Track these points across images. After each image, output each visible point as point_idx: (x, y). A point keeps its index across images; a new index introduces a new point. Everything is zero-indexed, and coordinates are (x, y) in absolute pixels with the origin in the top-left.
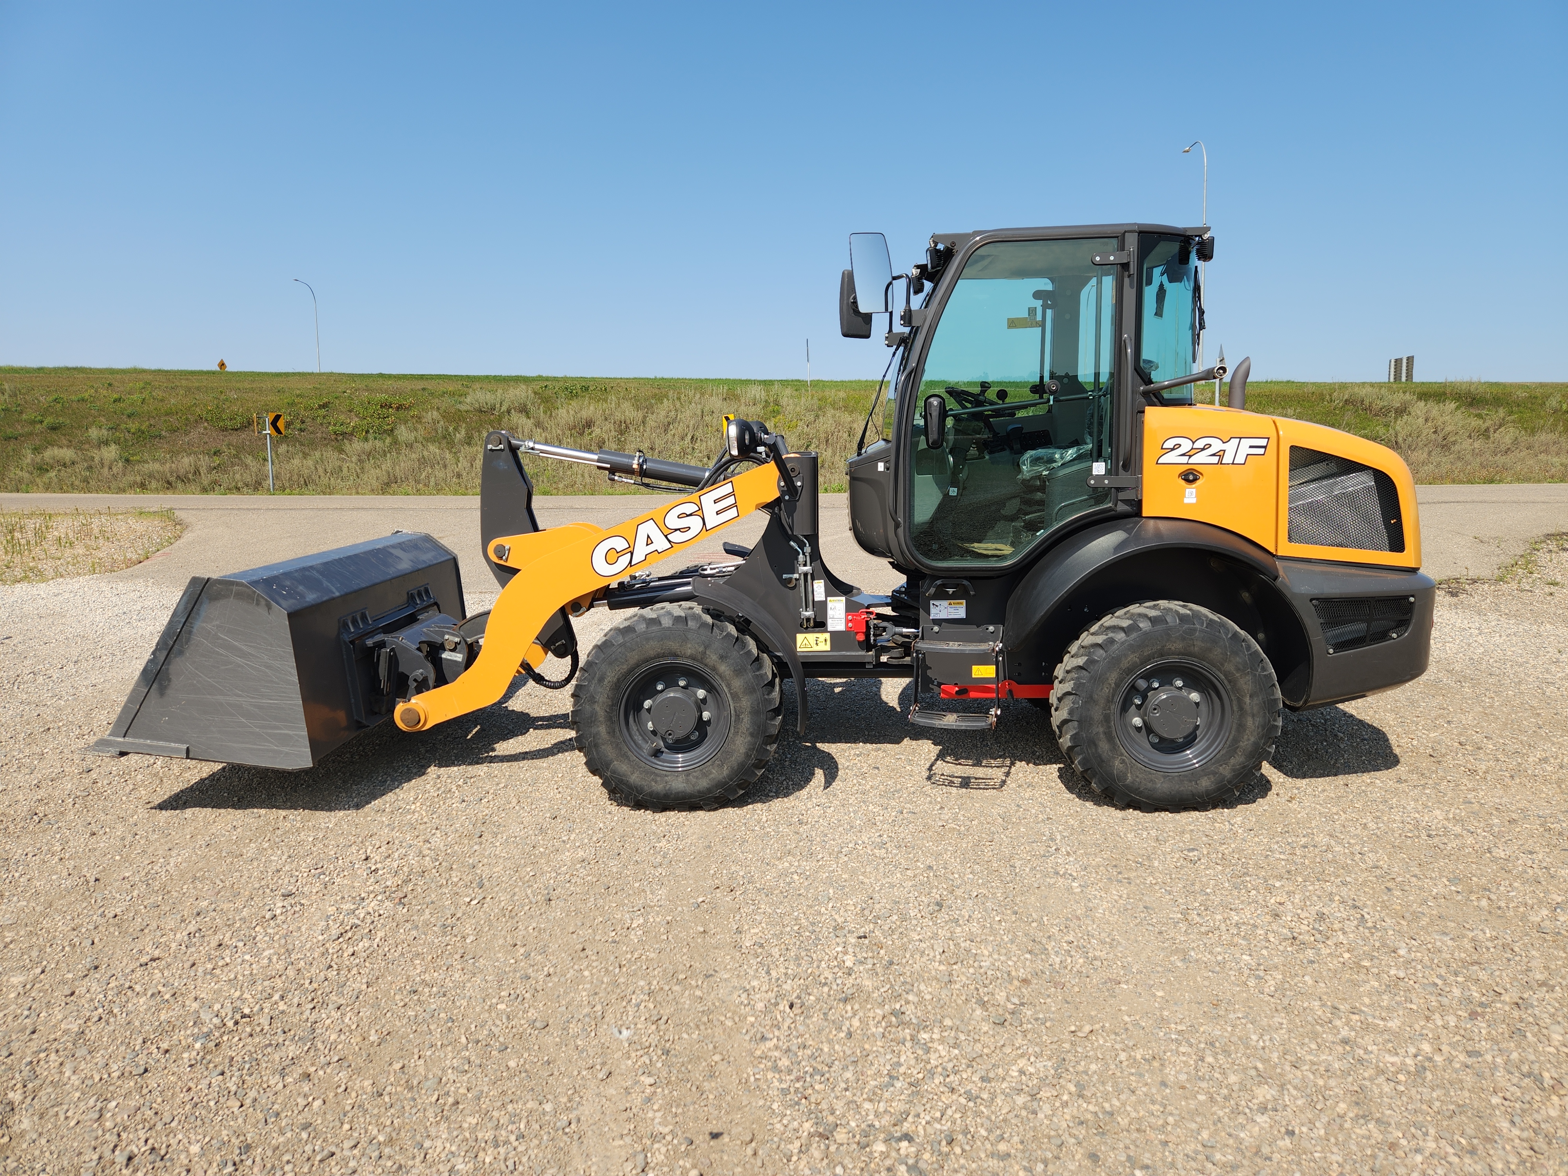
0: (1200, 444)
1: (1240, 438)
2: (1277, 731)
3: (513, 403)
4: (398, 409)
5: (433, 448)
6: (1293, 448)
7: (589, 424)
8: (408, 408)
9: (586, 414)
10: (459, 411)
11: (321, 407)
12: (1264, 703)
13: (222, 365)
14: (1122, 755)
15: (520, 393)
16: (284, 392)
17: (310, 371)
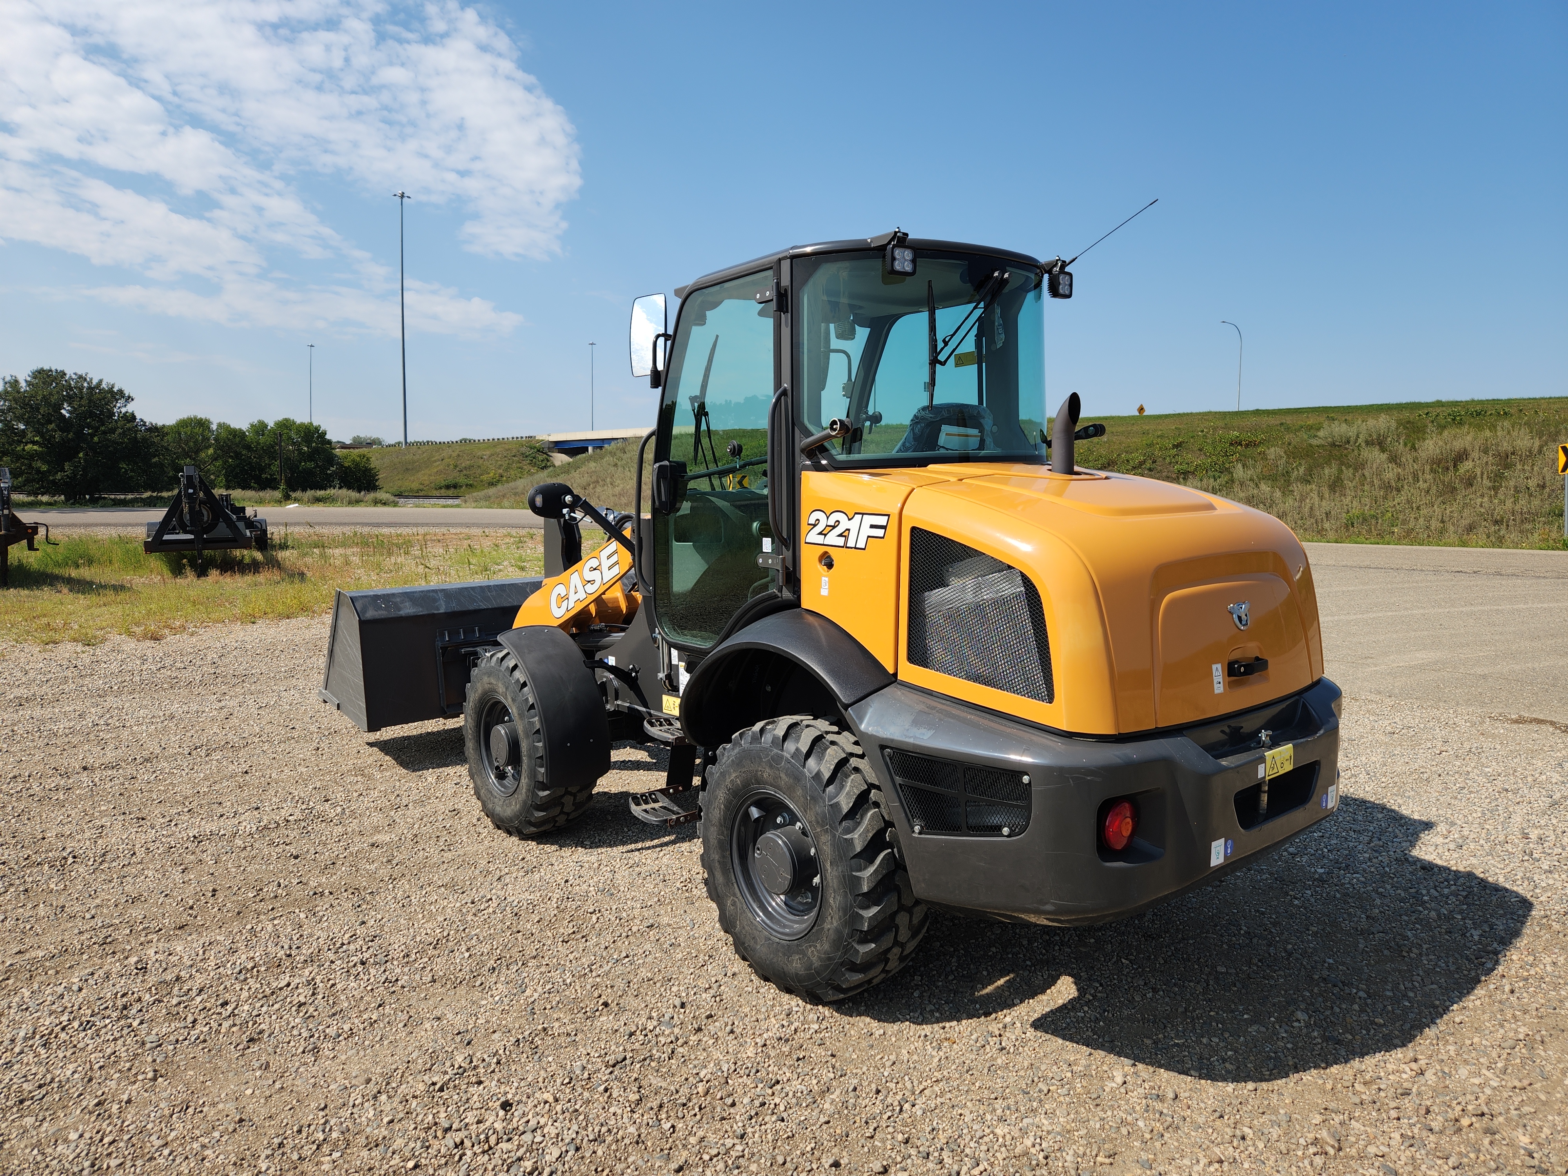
0: (831, 522)
1: (863, 514)
2: (863, 924)
3: (1370, 435)
4: (1247, 446)
5: (1265, 487)
6: (914, 529)
7: (1461, 456)
8: (1255, 445)
9: (1458, 445)
10: (1311, 445)
11: (1176, 446)
12: (844, 876)
13: (1141, 409)
14: (734, 895)
15: (1382, 423)
16: (1148, 434)
17: (1189, 411)
